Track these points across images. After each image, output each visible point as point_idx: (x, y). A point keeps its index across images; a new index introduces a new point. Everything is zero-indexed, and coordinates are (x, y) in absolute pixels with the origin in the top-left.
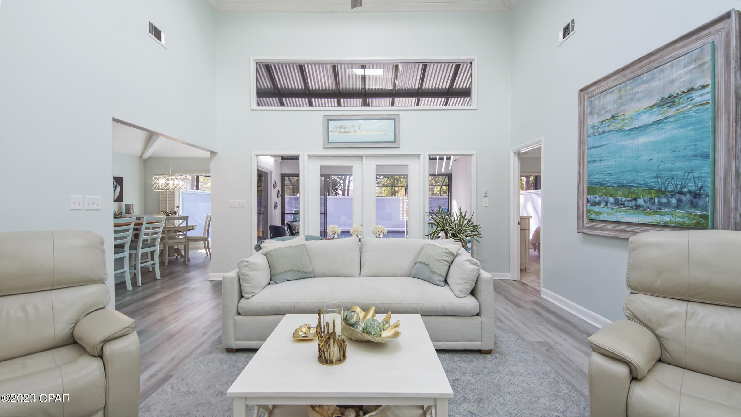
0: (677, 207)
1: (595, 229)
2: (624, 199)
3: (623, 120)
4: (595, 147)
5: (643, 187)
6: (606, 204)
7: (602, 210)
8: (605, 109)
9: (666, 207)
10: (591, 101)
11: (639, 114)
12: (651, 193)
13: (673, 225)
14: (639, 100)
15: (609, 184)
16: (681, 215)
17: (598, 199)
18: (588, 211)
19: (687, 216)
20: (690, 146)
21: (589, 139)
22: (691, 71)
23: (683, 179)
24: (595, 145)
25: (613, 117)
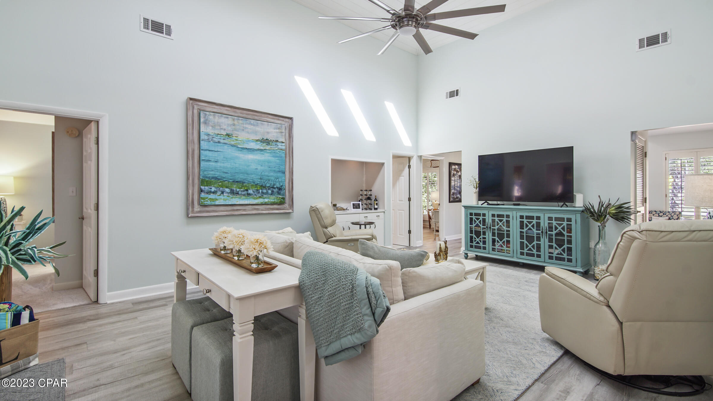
0: (272, 194)
1: (207, 212)
2: (238, 190)
6: (222, 193)
8: (219, 126)
9: (266, 195)
12: (257, 187)
13: (269, 203)
14: (248, 132)
16: (273, 198)
17: (213, 189)
18: (199, 198)
20: (277, 166)
22: (277, 132)
23: (274, 181)
25: (228, 135)
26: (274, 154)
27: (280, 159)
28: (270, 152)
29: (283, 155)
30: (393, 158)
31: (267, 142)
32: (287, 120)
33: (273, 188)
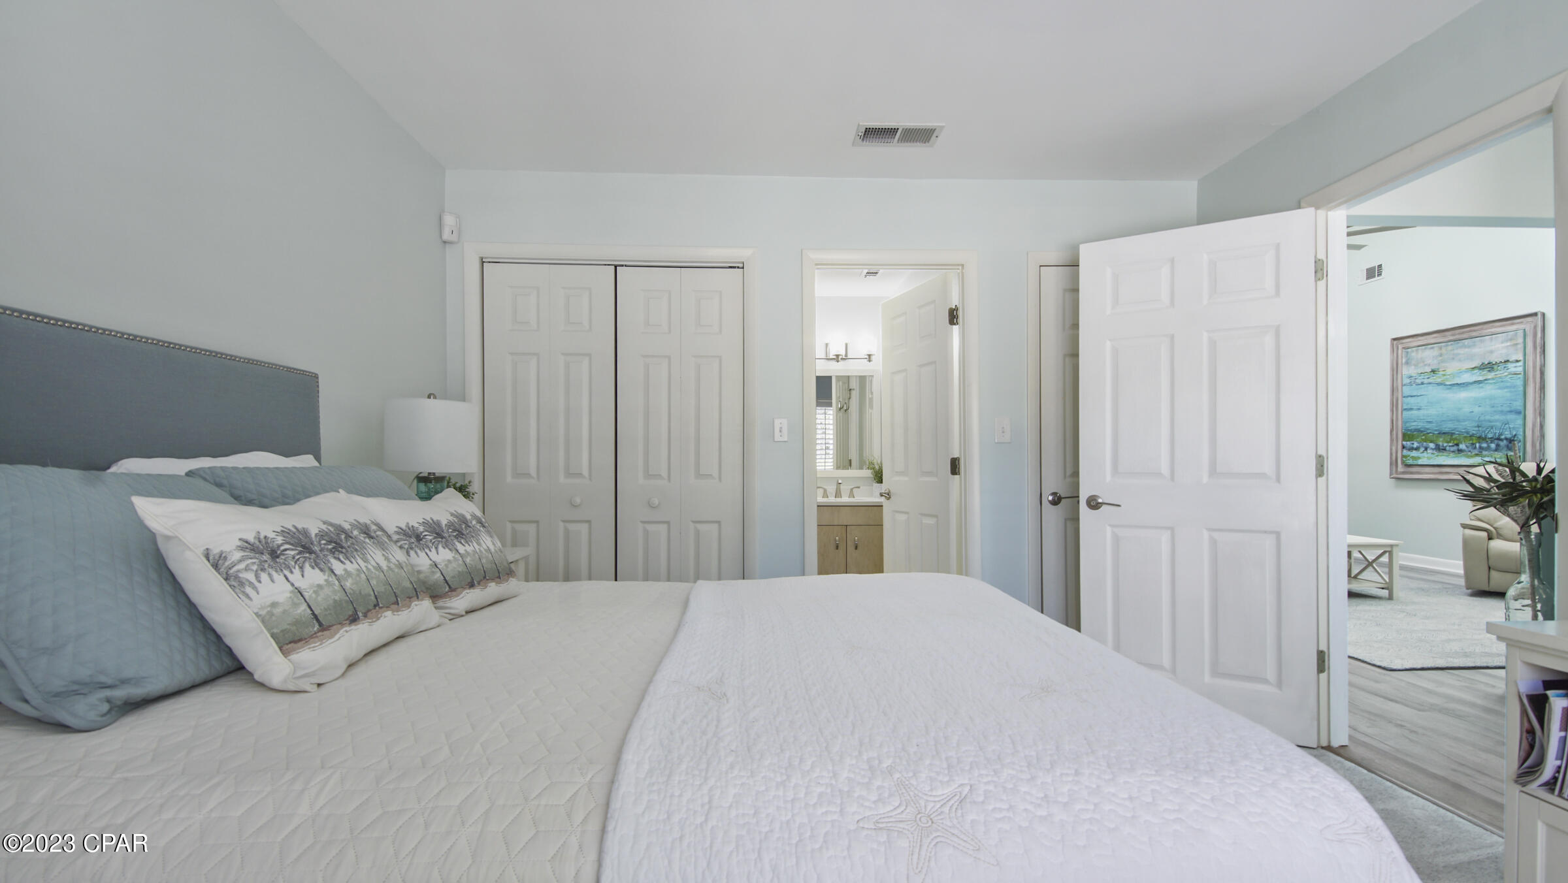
1: (1412, 473)
2: (1445, 445)
3: (1444, 375)
4: (1412, 396)
5: (1465, 435)
6: (1426, 449)
7: (1420, 455)
8: (1423, 362)
10: (1407, 352)
11: (1461, 372)
12: (1473, 439)
14: (1460, 360)
15: (1429, 431)
17: (1416, 445)
18: (1403, 456)
21: (1404, 387)
22: (1507, 346)
24: (1412, 395)
25: (1433, 371)
31: (1490, 366)
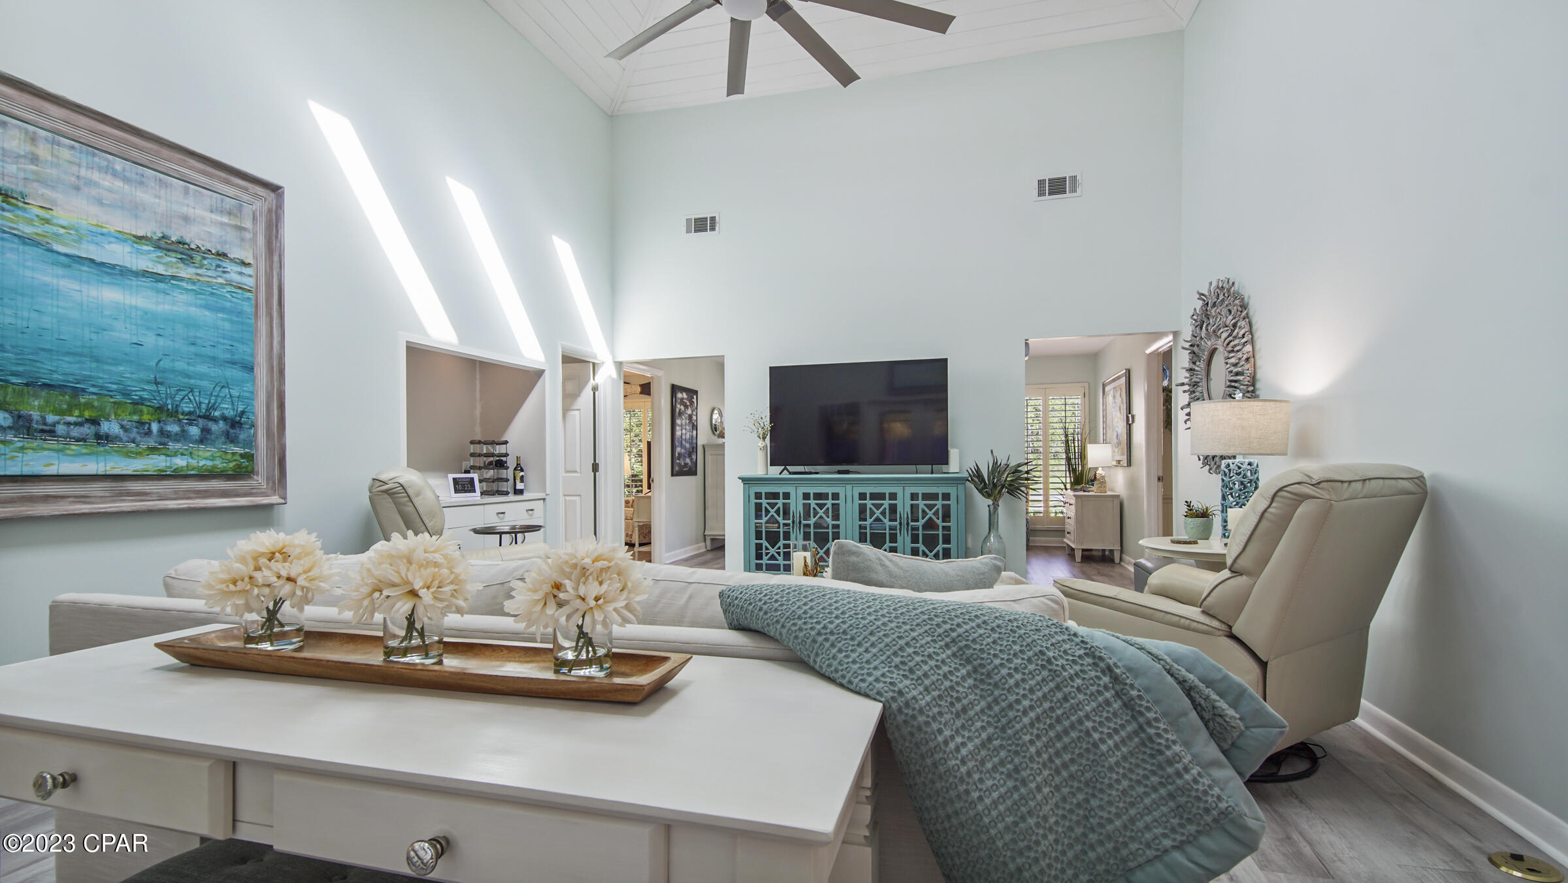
0: (202, 441)
9: (178, 441)
12: (141, 411)
13: (192, 472)
14: (100, 202)
16: (208, 454)
19: (220, 457)
20: (224, 344)
22: (222, 224)
23: (211, 395)
26: (209, 298)
27: (235, 319)
28: (194, 288)
29: (248, 308)
30: (563, 363)
31: (185, 251)
32: (260, 191)
33: (207, 417)
